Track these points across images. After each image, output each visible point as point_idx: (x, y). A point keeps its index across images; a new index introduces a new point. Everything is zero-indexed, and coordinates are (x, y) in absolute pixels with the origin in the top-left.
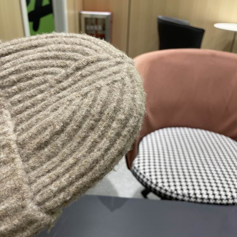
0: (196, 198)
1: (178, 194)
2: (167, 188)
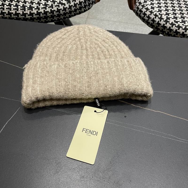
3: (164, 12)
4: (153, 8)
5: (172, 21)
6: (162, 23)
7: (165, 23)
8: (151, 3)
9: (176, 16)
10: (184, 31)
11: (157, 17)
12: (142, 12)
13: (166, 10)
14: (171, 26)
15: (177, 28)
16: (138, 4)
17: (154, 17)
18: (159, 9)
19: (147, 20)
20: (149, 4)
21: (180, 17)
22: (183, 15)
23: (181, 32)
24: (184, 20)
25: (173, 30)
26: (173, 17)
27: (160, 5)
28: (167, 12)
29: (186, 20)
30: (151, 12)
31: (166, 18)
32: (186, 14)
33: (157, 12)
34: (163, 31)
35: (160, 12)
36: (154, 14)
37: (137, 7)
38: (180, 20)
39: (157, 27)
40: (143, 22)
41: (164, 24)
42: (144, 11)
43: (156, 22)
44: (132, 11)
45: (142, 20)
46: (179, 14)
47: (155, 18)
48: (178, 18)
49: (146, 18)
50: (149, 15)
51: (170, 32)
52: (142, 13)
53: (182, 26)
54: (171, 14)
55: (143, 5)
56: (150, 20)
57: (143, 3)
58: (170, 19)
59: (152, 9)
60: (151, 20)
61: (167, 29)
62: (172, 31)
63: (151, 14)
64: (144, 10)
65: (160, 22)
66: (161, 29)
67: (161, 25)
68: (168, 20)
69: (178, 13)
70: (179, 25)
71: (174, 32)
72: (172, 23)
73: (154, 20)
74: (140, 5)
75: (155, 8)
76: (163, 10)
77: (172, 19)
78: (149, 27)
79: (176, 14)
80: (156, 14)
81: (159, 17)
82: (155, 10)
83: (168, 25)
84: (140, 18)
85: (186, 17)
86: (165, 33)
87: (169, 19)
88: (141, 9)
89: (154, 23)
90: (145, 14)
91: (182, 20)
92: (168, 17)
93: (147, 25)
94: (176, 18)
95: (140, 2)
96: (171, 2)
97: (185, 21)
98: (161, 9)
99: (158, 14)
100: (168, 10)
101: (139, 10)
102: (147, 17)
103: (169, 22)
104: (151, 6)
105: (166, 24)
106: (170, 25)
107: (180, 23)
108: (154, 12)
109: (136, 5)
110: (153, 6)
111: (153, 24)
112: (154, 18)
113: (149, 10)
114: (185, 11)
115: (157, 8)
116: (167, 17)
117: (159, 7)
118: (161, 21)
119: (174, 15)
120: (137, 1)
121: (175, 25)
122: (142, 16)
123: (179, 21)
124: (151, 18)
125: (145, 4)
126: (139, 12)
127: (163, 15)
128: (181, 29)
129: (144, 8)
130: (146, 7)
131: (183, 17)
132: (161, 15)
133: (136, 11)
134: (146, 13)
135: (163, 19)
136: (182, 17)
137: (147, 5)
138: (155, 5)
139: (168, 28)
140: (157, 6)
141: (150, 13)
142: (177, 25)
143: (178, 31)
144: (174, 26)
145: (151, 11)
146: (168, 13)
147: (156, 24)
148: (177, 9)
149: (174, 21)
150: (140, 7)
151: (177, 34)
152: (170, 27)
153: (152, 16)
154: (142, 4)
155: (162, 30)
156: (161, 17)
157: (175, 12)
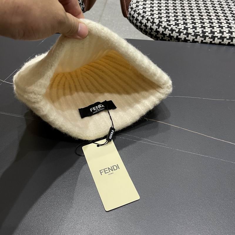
0: (213, 38)
1: (188, 34)
2: (174, 28)
3: (156, 16)
4: (144, 12)
5: (164, 24)
6: (155, 27)
7: (157, 27)
8: (143, 7)
9: (169, 19)
10: (178, 34)
11: (149, 22)
12: (134, 17)
13: (159, 13)
14: (164, 30)
15: (170, 32)
16: (130, 10)
17: (146, 21)
18: (151, 13)
19: (140, 26)
20: (141, 9)
21: (174, 20)
22: (177, 17)
23: (175, 37)
24: (178, 22)
25: (166, 34)
26: (166, 20)
27: (153, 9)
28: (159, 15)
29: (179, 22)
30: (143, 17)
31: (158, 22)
32: (181, 16)
33: (149, 16)
34: (157, 37)
35: (152, 16)
36: (146, 18)
37: (129, 13)
38: (174, 23)
39: (150, 32)
40: (137, 28)
41: (157, 29)
42: (136, 17)
43: (148, 27)
44: (126, 19)
45: (135, 27)
46: (173, 17)
47: (148, 22)
48: (171, 21)
49: (139, 24)
50: (141, 20)
51: (164, 37)
52: (134, 19)
53: (176, 29)
54: (164, 17)
55: (135, 10)
56: (142, 25)
57: (135, 8)
58: (163, 22)
59: (144, 14)
60: (144, 25)
61: (160, 34)
62: (166, 36)
63: (143, 19)
64: (136, 15)
65: (152, 27)
66: (154, 35)
67: (153, 30)
68: (160, 24)
69: (171, 16)
70: (172, 28)
71: (167, 36)
72: (165, 26)
73: (146, 25)
74: (132, 10)
75: (147, 12)
76: (155, 14)
77: (165, 22)
78: (143, 33)
79: (169, 17)
80: (148, 18)
81: (151, 21)
82: (147, 14)
83: (161, 30)
84: (134, 25)
85: (180, 19)
86: (159, 39)
87: (161, 22)
88: (133, 14)
89: (146, 28)
90: (137, 20)
91: (175, 23)
92: (161, 20)
93: (141, 31)
94: (169, 21)
95: (132, 7)
96: (166, 5)
97: (179, 24)
98: (153, 13)
99: (150, 18)
100: (161, 14)
101: (131, 16)
102: (139, 22)
103: (162, 26)
104: (143, 11)
105: (159, 28)
106: (162, 29)
107: (174, 26)
108: (146, 16)
109: (129, 11)
110: (145, 10)
111: (146, 30)
112: (146, 23)
113: (141, 14)
114: (180, 14)
115: (149, 11)
116: (159, 20)
117: (151, 10)
118: (153, 25)
119: (167, 18)
120: (129, 7)
121: (168, 28)
122: (135, 21)
123: (172, 24)
124: (143, 23)
125: (136, 9)
126: (131, 19)
127: (155, 19)
128: (174, 32)
129: (136, 13)
130: (138, 12)
131: (177, 19)
132: (153, 19)
133: (129, 18)
134: (138, 18)
135: (155, 23)
136: (175, 20)
137: (138, 10)
138: (147, 9)
139: (161, 32)
140: (149, 10)
141: (141, 18)
142: (170, 28)
143: (172, 35)
144: (167, 30)
145: (143, 15)
146: (161, 16)
147: (149, 30)
148: (171, 12)
149: (166, 24)
150: (132, 13)
151: (171, 39)
152: (163, 32)
153: (144, 21)
154: (133, 9)
155: (156, 35)
156: (153, 21)
157: (169, 15)
